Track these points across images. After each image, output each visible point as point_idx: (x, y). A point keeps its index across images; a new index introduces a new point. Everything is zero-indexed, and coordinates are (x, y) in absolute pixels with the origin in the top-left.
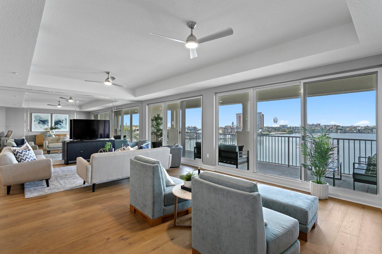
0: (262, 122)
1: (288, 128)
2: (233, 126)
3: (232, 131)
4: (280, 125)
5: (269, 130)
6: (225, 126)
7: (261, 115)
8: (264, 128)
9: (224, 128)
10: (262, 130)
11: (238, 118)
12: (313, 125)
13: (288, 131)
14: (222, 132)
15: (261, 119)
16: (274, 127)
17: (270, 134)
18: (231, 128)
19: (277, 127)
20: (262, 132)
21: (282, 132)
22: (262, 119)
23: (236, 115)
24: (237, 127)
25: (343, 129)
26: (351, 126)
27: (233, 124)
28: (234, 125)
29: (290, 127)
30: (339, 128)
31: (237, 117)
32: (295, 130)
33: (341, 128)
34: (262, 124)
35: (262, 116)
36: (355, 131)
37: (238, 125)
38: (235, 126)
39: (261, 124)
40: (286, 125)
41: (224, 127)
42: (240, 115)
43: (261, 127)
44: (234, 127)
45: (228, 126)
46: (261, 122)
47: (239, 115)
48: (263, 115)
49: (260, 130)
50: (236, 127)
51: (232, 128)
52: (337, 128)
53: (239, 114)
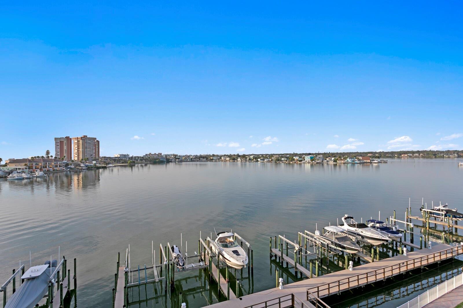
0: (97, 151)
1: (129, 158)
2: (48, 157)
3: (47, 164)
4: (120, 155)
5: (106, 162)
6: (32, 158)
7: (96, 141)
8: (100, 159)
9: (29, 161)
10: (97, 162)
11: (58, 145)
12: (155, 154)
13: (130, 162)
14: (25, 167)
15: (95, 147)
16: (113, 158)
17: (107, 166)
18: (44, 160)
19: (117, 157)
20: (97, 165)
21: (123, 163)
22: (97, 146)
23: (55, 140)
24: (56, 158)
25: (180, 158)
26: (185, 155)
27: (48, 153)
28: (50, 155)
29: (132, 157)
30: (177, 157)
31: (56, 143)
32: (137, 160)
33: (179, 157)
34: (97, 153)
35: (96, 143)
36: (189, 160)
37: (58, 155)
38: (52, 156)
39: (95, 153)
40: (128, 155)
41: (30, 159)
42: (62, 140)
43: (96, 158)
44: (50, 158)
45: (38, 157)
46: (95, 151)
47: (60, 140)
48: (98, 142)
49: (94, 162)
50: (53, 158)
51: (46, 160)
52: (175, 157)
53: (60, 138)
